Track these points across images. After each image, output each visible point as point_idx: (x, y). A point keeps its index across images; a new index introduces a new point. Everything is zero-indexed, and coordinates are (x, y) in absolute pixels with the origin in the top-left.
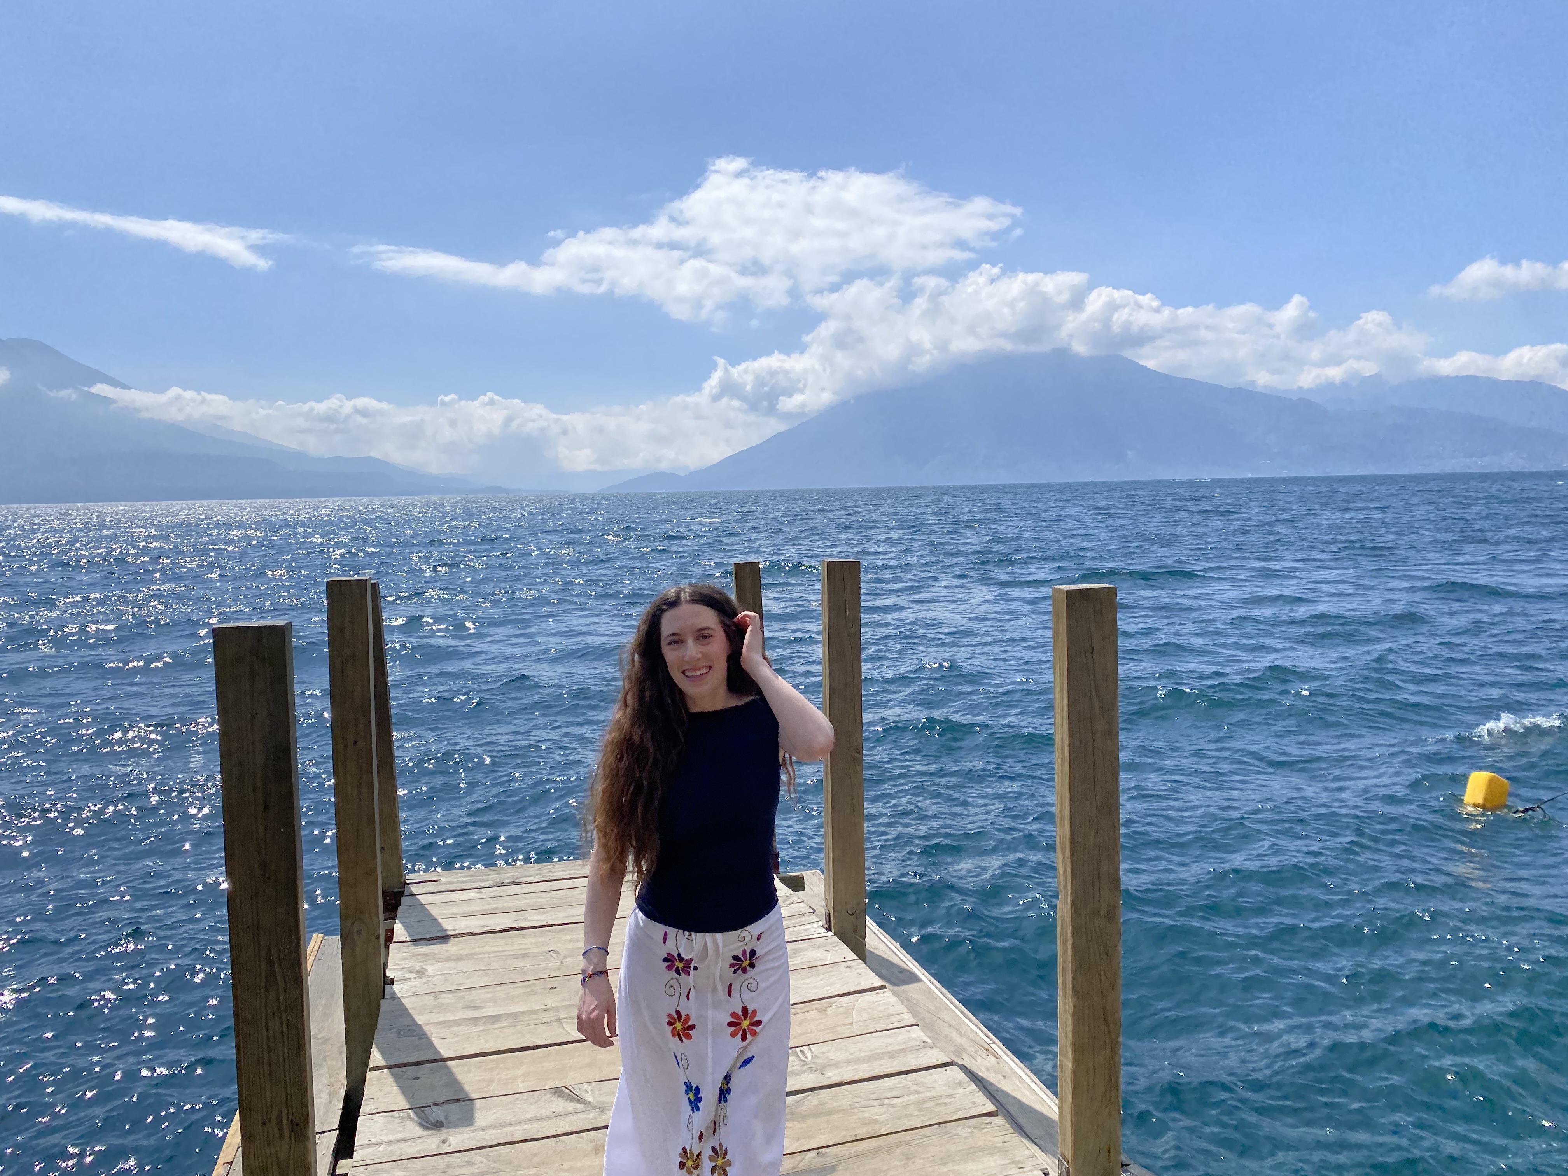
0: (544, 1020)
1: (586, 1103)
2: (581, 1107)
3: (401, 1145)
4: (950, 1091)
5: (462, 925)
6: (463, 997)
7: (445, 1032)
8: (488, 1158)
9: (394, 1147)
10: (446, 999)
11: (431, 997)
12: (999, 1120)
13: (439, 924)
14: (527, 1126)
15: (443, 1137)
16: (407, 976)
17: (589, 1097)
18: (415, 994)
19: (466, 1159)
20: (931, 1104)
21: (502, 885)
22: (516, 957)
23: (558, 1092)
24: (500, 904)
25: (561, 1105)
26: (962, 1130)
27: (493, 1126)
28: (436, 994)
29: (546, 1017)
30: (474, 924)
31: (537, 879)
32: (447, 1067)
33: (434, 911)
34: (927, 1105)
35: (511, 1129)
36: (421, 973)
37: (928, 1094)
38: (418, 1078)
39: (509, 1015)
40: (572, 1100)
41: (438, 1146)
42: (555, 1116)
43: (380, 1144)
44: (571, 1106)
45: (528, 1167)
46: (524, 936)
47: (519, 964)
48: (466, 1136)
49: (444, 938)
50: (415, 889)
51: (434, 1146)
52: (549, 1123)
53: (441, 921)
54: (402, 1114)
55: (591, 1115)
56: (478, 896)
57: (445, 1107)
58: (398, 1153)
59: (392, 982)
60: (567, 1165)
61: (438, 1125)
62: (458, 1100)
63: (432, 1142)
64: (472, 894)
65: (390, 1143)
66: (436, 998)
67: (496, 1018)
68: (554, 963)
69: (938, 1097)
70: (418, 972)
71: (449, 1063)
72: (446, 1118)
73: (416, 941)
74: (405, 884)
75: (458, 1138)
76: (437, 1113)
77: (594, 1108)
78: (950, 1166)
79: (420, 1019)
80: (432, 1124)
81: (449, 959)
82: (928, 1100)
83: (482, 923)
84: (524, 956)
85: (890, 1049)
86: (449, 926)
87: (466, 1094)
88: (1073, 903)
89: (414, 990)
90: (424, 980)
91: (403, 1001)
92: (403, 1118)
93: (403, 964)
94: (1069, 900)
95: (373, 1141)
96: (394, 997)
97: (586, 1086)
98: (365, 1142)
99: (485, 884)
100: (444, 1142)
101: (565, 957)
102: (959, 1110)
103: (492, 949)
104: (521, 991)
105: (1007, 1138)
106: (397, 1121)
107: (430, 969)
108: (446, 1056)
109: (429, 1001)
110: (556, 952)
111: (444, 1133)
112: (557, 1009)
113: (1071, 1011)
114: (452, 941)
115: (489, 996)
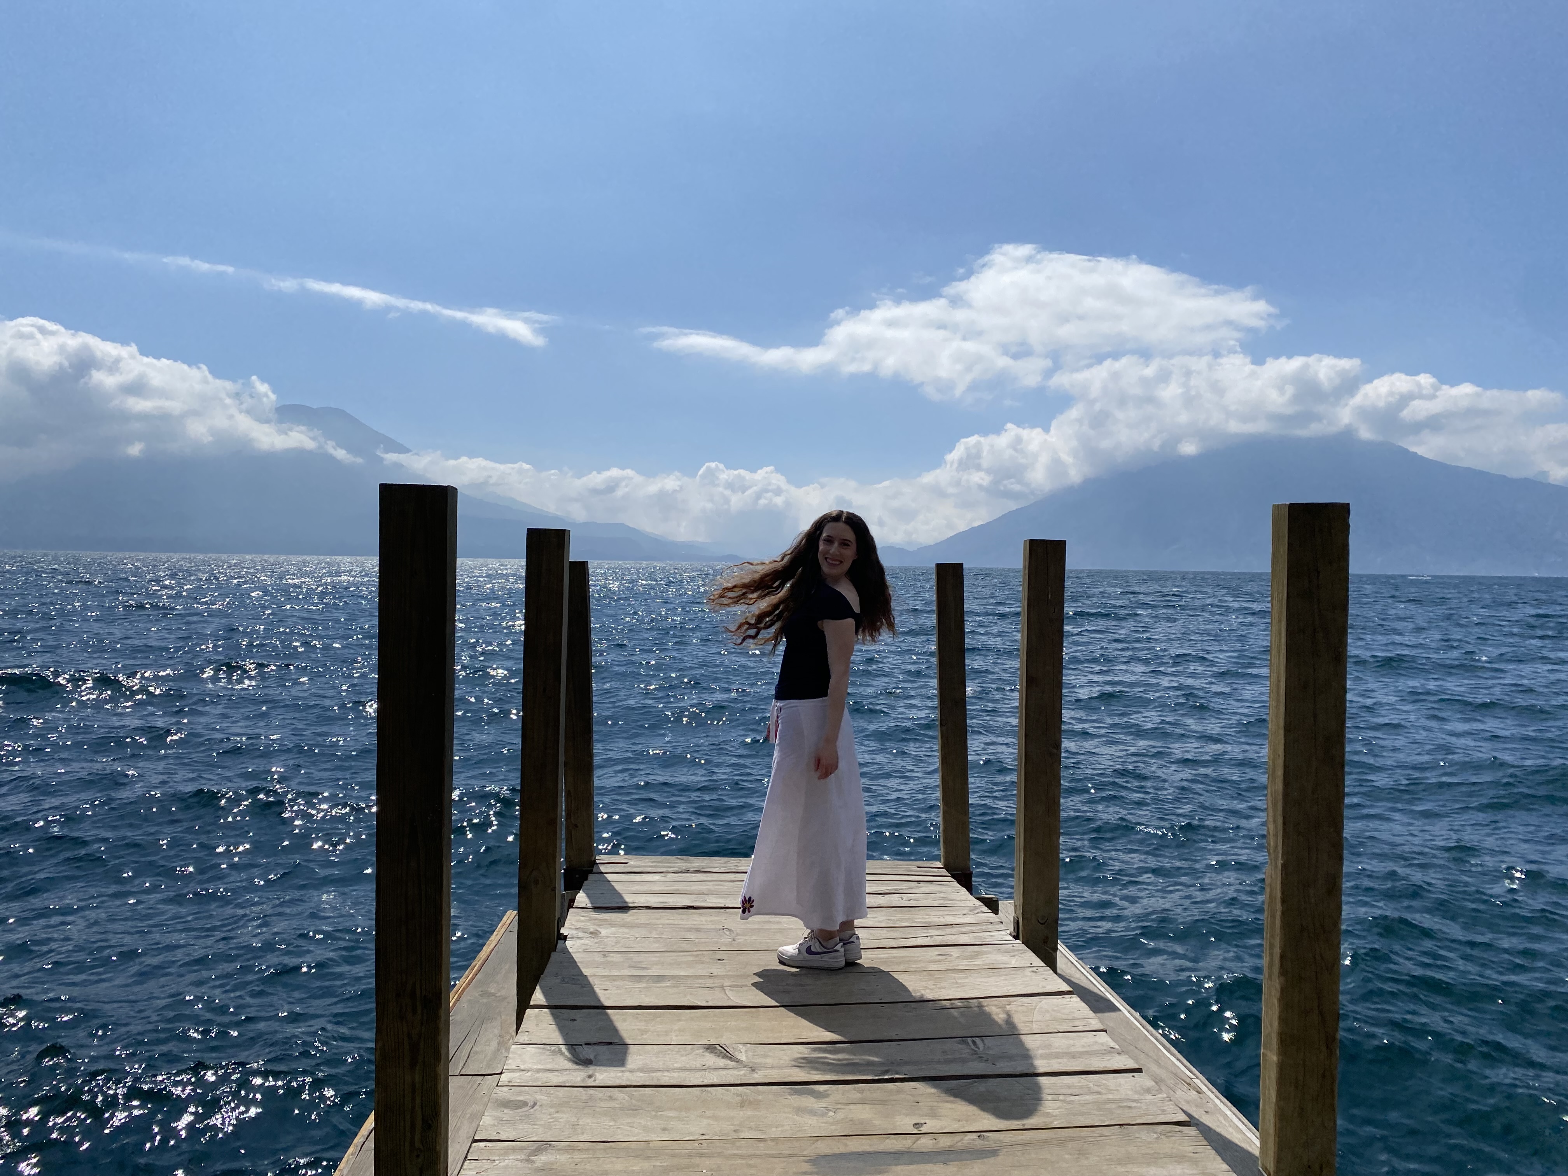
0: (708, 985)
1: (738, 1061)
2: (732, 1064)
3: (548, 1075)
4: (1136, 1097)
5: (641, 900)
6: (631, 959)
7: (608, 984)
8: (631, 1097)
9: (540, 1075)
10: (616, 958)
11: (601, 955)
12: (1191, 1131)
13: (622, 897)
14: (676, 1075)
15: (590, 1073)
16: (581, 934)
17: (743, 1058)
18: (585, 951)
19: (609, 1094)
20: (1113, 1106)
21: (688, 872)
22: (689, 930)
23: (710, 1048)
24: (681, 887)
25: (711, 1060)
26: (1146, 1135)
27: (641, 1070)
28: (605, 954)
29: (709, 982)
30: (654, 901)
31: (722, 870)
32: (607, 1014)
33: (618, 887)
34: (1108, 1106)
35: (659, 1074)
36: (594, 934)
37: (1111, 1096)
38: (574, 1020)
39: (673, 977)
40: (725, 1057)
41: (584, 1080)
42: (704, 1068)
43: (528, 1070)
44: (722, 1062)
45: (670, 1109)
46: (701, 914)
47: (691, 936)
48: (612, 1074)
49: (624, 908)
50: (603, 868)
51: (579, 1079)
52: (698, 1074)
53: (623, 895)
54: (553, 1048)
55: (742, 1072)
56: (663, 879)
57: (596, 1047)
58: (545, 1080)
59: (565, 938)
60: (708, 1113)
61: (586, 1062)
62: (610, 1043)
63: (578, 1075)
64: (657, 877)
65: (538, 1071)
66: (605, 956)
67: (660, 978)
68: (727, 939)
69: (1121, 1100)
70: (591, 933)
71: (609, 1011)
72: (595, 1057)
73: (596, 908)
74: (594, 863)
75: (604, 1075)
76: (588, 1052)
77: (745, 1066)
78: (1130, 1168)
79: (586, 971)
80: (581, 1060)
81: (623, 926)
82: (1110, 1101)
83: (662, 900)
84: (698, 930)
85: (1073, 1049)
86: (629, 899)
87: (621, 1038)
88: (1284, 866)
89: (584, 947)
90: (596, 940)
91: (573, 955)
92: (554, 1051)
93: (579, 925)
94: (1280, 862)
95: (522, 1067)
96: (565, 951)
97: (741, 1046)
98: (514, 1067)
99: (671, 870)
100: (590, 1077)
101: (737, 935)
102: (1146, 1114)
103: (667, 922)
104: (691, 959)
105: (1200, 1149)
106: (548, 1053)
107: (604, 932)
108: (607, 1004)
109: (598, 958)
110: (730, 930)
111: (591, 1069)
112: (722, 977)
113: (1278, 995)
114: (632, 912)
115: (657, 959)
